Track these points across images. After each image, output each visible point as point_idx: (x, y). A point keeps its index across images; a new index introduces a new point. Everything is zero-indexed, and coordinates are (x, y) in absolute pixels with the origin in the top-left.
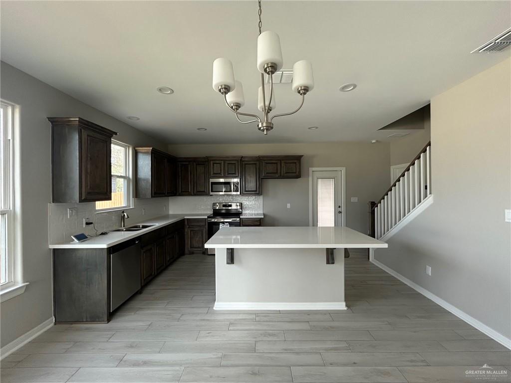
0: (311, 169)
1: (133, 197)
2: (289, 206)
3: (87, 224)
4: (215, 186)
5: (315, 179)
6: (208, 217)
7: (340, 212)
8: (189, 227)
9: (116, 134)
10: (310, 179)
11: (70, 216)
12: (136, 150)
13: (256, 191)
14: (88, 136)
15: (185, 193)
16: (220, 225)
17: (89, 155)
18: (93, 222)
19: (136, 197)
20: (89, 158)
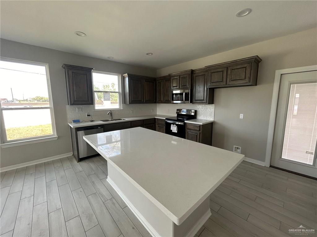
1: (122, 103)
2: (241, 116)
3: (88, 115)
6: (166, 119)
8: (158, 124)
9: (93, 69)
11: (78, 111)
12: (123, 76)
13: (203, 100)
14: (72, 72)
16: (171, 126)
17: (74, 82)
18: (90, 115)
19: (125, 103)
20: (74, 84)
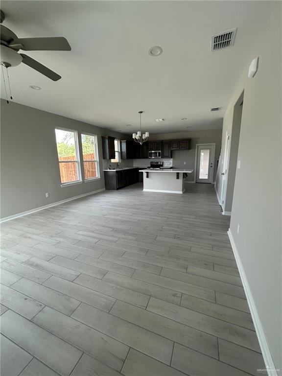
0: (197, 145)
4: (151, 154)
5: (199, 149)
7: (211, 167)
10: (196, 149)
15: (139, 157)
